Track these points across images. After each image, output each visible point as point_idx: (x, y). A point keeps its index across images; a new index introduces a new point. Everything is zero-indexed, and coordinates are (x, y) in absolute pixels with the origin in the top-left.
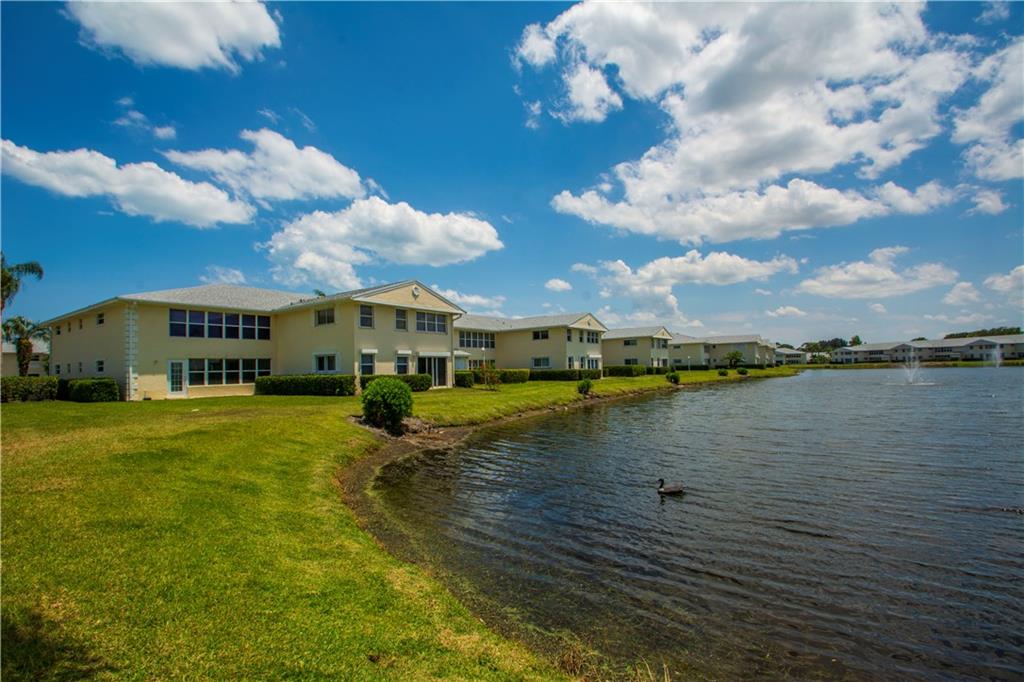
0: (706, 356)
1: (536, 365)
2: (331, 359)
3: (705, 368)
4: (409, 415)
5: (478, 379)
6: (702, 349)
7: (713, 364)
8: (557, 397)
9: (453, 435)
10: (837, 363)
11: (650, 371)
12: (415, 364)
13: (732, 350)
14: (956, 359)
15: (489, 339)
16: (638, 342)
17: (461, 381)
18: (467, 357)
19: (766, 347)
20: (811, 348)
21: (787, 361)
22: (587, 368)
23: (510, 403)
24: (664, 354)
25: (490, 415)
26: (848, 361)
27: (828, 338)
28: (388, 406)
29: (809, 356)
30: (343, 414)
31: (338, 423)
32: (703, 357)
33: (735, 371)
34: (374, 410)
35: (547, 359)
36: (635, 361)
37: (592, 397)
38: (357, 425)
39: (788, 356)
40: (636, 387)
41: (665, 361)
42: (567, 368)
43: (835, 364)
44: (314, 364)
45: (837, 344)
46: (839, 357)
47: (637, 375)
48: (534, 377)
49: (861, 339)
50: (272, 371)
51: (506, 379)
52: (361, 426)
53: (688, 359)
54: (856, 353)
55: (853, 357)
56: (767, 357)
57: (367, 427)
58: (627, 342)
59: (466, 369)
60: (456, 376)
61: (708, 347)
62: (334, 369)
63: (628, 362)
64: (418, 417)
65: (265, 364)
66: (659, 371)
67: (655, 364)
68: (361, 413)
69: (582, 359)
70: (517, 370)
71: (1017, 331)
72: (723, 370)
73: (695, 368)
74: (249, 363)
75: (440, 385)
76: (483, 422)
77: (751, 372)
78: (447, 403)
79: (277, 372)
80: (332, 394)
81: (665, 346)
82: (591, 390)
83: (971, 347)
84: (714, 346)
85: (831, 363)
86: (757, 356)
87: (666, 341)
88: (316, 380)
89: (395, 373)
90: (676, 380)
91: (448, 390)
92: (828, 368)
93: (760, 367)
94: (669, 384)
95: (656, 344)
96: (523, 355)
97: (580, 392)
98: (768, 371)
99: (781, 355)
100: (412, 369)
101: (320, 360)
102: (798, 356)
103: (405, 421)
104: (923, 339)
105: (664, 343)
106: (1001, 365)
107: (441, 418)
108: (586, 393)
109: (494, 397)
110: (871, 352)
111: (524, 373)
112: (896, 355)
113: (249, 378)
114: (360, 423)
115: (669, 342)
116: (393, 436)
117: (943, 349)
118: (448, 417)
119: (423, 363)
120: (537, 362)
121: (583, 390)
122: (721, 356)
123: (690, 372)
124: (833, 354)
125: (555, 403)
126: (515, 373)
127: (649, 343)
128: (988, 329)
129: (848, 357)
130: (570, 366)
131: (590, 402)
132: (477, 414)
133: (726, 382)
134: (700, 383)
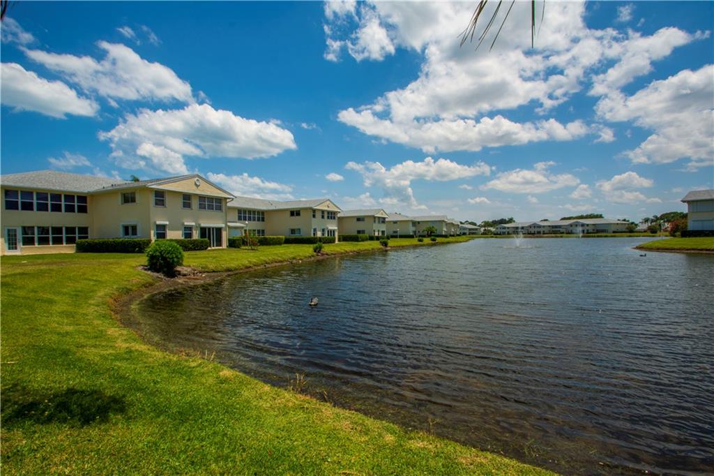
0: (414, 229)
1: (292, 233)
2: (134, 228)
3: (411, 237)
4: (181, 265)
5: (244, 243)
6: (411, 224)
7: (418, 234)
8: (296, 255)
9: (210, 277)
10: (497, 234)
11: (371, 238)
12: (198, 232)
13: (430, 225)
14: (563, 233)
15: (260, 215)
16: (366, 219)
17: (233, 244)
18: (242, 228)
19: (452, 224)
20: (487, 224)
21: (467, 232)
22: (326, 236)
23: (261, 258)
24: (383, 227)
25: (243, 265)
26: (504, 233)
27: (498, 218)
28: (164, 259)
29: (482, 229)
30: (134, 264)
31: (128, 269)
32: (411, 230)
33: (429, 239)
34: (155, 261)
35: (300, 230)
36: (363, 232)
37: (323, 255)
38: (143, 271)
39: (470, 229)
40: (355, 249)
41: (383, 232)
42: (312, 236)
43: (496, 235)
44: (121, 231)
45: (503, 221)
46: (499, 231)
47: (363, 240)
48: (288, 241)
49: (514, 219)
50: (89, 235)
51: (265, 242)
52: (146, 272)
53: (399, 230)
54: (509, 228)
55: (506, 230)
56: (453, 230)
57: (149, 272)
58: (359, 219)
59: (238, 235)
60: (229, 240)
61: (415, 223)
62: (136, 234)
63: (359, 232)
64: (189, 266)
65: (84, 231)
66: (378, 238)
67: (376, 234)
68: (146, 264)
69: (323, 230)
70: (275, 237)
72: (421, 238)
73: (401, 237)
74: (70, 230)
75: (217, 246)
76: (236, 269)
77: (439, 240)
78: (214, 258)
79: (93, 236)
80: (133, 252)
81: (384, 222)
82: (323, 250)
83: (571, 226)
84: (419, 222)
85: (495, 234)
86: (445, 229)
87: (384, 218)
88: (121, 242)
89: (183, 238)
90: (385, 244)
91: (223, 249)
92: (492, 237)
93: (446, 236)
94: (381, 247)
95: (377, 220)
96: (283, 227)
97: (315, 251)
98: (450, 239)
99: (465, 229)
100: (196, 235)
101: (126, 229)
102: (476, 229)
103: (179, 268)
104: (546, 220)
105: (383, 220)
107: (206, 267)
108: (319, 252)
109: (252, 254)
110: (518, 228)
111: (282, 239)
112: (530, 230)
113: (70, 240)
114: (146, 270)
115: (387, 220)
116: (168, 277)
117: (558, 227)
118: (211, 267)
119: (204, 232)
120: (293, 231)
121: (317, 250)
122: (423, 228)
123: (398, 239)
124: (499, 229)
125: (294, 258)
126: (274, 238)
127: (372, 220)
129: (504, 230)
130: (314, 234)
131: (320, 258)
132: (233, 265)
133: (421, 245)
134: (403, 247)
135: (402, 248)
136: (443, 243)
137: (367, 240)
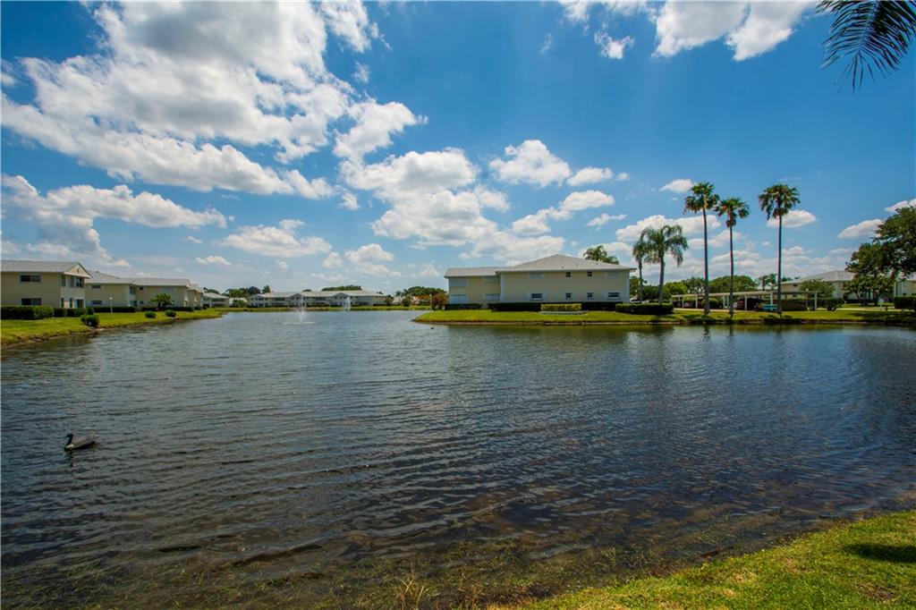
0: (133, 298)
3: (131, 310)
6: (128, 290)
7: (141, 305)
10: (252, 306)
11: (59, 313)
13: (161, 293)
14: (327, 306)
16: (42, 278)
19: (195, 291)
20: (233, 293)
21: (213, 305)
24: (80, 294)
26: (261, 305)
27: (247, 286)
29: (231, 301)
32: (128, 300)
33: (164, 313)
36: (38, 302)
39: (214, 300)
41: (80, 302)
43: (251, 308)
45: (253, 291)
46: (255, 302)
47: (41, 317)
49: (270, 288)
53: (110, 300)
54: (266, 299)
55: (264, 302)
56: (195, 300)
58: (26, 278)
61: (134, 289)
63: (26, 301)
66: (71, 313)
67: (67, 305)
71: (358, 288)
72: (150, 312)
73: (118, 310)
77: (180, 314)
81: (80, 285)
83: (336, 297)
84: (142, 288)
85: (249, 307)
86: (186, 299)
87: (81, 279)
90: (94, 323)
92: (246, 311)
93: (189, 310)
94: (85, 327)
95: (67, 283)
98: (196, 313)
99: (208, 299)
102: (223, 300)
104: (309, 290)
105: (80, 282)
106: (351, 310)
110: (277, 299)
112: (293, 301)
115: (86, 281)
117: (321, 298)
122: (149, 299)
123: (112, 315)
124: (250, 300)
127: (59, 280)
128: (345, 286)
129: (261, 302)
133: (154, 324)
134: (125, 326)
135: (122, 328)
136: (186, 320)
137: (49, 315)
